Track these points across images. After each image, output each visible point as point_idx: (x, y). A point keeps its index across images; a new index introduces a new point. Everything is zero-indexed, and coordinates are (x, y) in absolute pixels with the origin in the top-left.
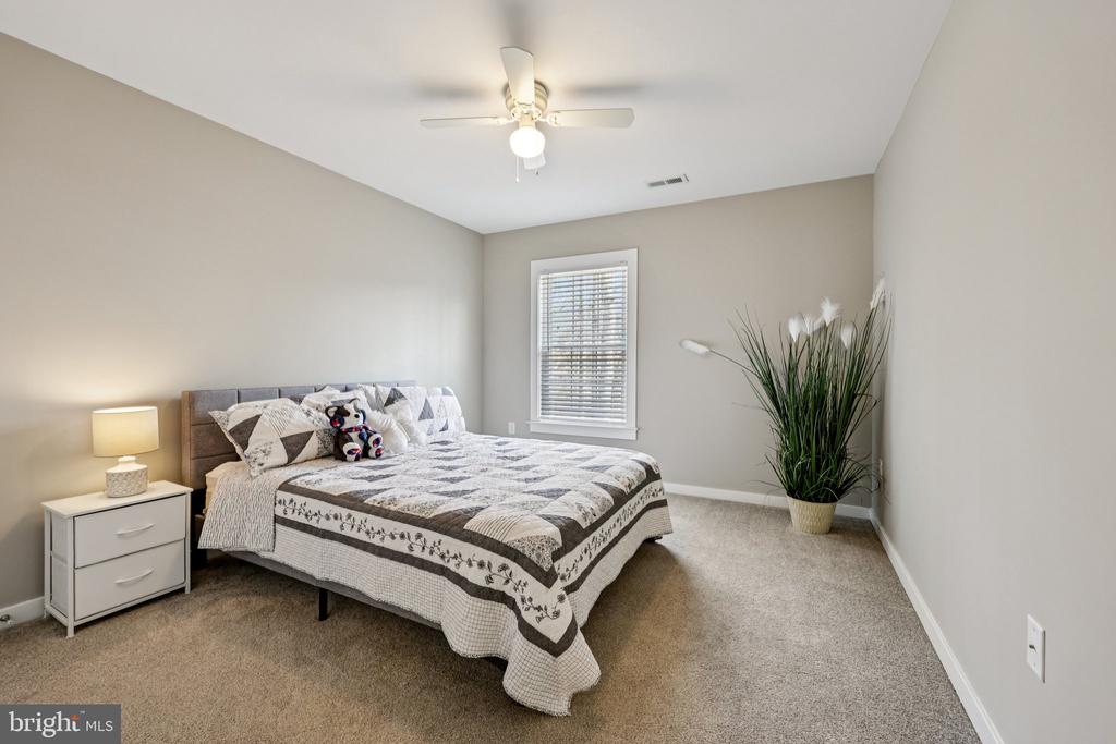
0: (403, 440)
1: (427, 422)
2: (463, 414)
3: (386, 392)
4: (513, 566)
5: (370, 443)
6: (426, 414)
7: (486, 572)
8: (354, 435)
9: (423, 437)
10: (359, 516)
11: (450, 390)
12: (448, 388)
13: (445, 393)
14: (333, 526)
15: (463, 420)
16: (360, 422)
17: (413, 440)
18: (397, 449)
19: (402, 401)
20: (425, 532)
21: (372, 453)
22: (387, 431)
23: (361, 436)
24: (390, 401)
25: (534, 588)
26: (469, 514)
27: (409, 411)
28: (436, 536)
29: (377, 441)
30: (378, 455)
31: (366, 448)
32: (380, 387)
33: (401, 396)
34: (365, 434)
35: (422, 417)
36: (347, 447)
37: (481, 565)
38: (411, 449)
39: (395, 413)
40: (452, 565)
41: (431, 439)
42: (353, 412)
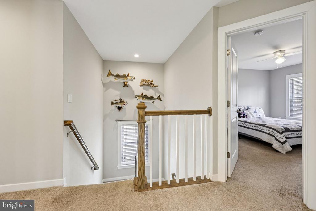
0: (251, 116)
1: (256, 114)
2: (264, 113)
3: (246, 107)
4: (274, 131)
5: (245, 116)
6: (255, 112)
7: (269, 131)
8: (242, 114)
9: (255, 116)
10: (246, 124)
11: (261, 108)
12: (260, 107)
13: (259, 108)
14: (242, 125)
15: (264, 115)
16: (243, 112)
17: (253, 116)
18: (250, 117)
19: (250, 109)
20: (258, 126)
21: (245, 117)
22: (248, 114)
23: (243, 114)
24: (247, 109)
25: (278, 134)
26: (266, 124)
27: (252, 111)
28: (260, 126)
29: (246, 115)
30: (246, 118)
31: (244, 116)
32: (245, 107)
33: (250, 108)
34: (244, 114)
35: (254, 113)
36: (241, 116)
37: (268, 130)
38: (253, 118)
39: (249, 111)
40: (263, 130)
41: (257, 117)
42: (242, 110)
